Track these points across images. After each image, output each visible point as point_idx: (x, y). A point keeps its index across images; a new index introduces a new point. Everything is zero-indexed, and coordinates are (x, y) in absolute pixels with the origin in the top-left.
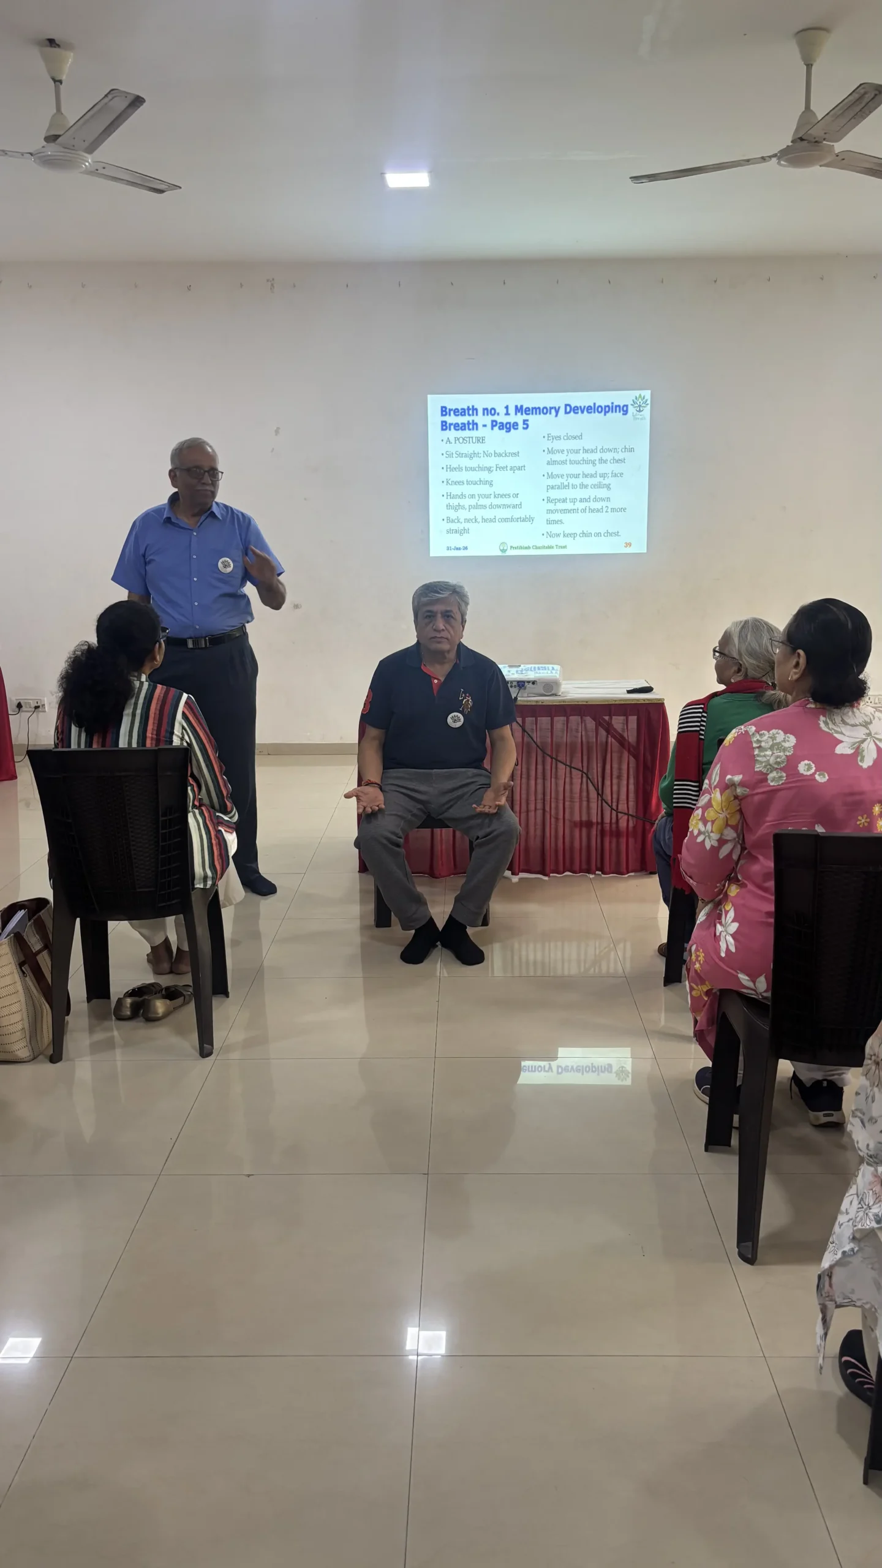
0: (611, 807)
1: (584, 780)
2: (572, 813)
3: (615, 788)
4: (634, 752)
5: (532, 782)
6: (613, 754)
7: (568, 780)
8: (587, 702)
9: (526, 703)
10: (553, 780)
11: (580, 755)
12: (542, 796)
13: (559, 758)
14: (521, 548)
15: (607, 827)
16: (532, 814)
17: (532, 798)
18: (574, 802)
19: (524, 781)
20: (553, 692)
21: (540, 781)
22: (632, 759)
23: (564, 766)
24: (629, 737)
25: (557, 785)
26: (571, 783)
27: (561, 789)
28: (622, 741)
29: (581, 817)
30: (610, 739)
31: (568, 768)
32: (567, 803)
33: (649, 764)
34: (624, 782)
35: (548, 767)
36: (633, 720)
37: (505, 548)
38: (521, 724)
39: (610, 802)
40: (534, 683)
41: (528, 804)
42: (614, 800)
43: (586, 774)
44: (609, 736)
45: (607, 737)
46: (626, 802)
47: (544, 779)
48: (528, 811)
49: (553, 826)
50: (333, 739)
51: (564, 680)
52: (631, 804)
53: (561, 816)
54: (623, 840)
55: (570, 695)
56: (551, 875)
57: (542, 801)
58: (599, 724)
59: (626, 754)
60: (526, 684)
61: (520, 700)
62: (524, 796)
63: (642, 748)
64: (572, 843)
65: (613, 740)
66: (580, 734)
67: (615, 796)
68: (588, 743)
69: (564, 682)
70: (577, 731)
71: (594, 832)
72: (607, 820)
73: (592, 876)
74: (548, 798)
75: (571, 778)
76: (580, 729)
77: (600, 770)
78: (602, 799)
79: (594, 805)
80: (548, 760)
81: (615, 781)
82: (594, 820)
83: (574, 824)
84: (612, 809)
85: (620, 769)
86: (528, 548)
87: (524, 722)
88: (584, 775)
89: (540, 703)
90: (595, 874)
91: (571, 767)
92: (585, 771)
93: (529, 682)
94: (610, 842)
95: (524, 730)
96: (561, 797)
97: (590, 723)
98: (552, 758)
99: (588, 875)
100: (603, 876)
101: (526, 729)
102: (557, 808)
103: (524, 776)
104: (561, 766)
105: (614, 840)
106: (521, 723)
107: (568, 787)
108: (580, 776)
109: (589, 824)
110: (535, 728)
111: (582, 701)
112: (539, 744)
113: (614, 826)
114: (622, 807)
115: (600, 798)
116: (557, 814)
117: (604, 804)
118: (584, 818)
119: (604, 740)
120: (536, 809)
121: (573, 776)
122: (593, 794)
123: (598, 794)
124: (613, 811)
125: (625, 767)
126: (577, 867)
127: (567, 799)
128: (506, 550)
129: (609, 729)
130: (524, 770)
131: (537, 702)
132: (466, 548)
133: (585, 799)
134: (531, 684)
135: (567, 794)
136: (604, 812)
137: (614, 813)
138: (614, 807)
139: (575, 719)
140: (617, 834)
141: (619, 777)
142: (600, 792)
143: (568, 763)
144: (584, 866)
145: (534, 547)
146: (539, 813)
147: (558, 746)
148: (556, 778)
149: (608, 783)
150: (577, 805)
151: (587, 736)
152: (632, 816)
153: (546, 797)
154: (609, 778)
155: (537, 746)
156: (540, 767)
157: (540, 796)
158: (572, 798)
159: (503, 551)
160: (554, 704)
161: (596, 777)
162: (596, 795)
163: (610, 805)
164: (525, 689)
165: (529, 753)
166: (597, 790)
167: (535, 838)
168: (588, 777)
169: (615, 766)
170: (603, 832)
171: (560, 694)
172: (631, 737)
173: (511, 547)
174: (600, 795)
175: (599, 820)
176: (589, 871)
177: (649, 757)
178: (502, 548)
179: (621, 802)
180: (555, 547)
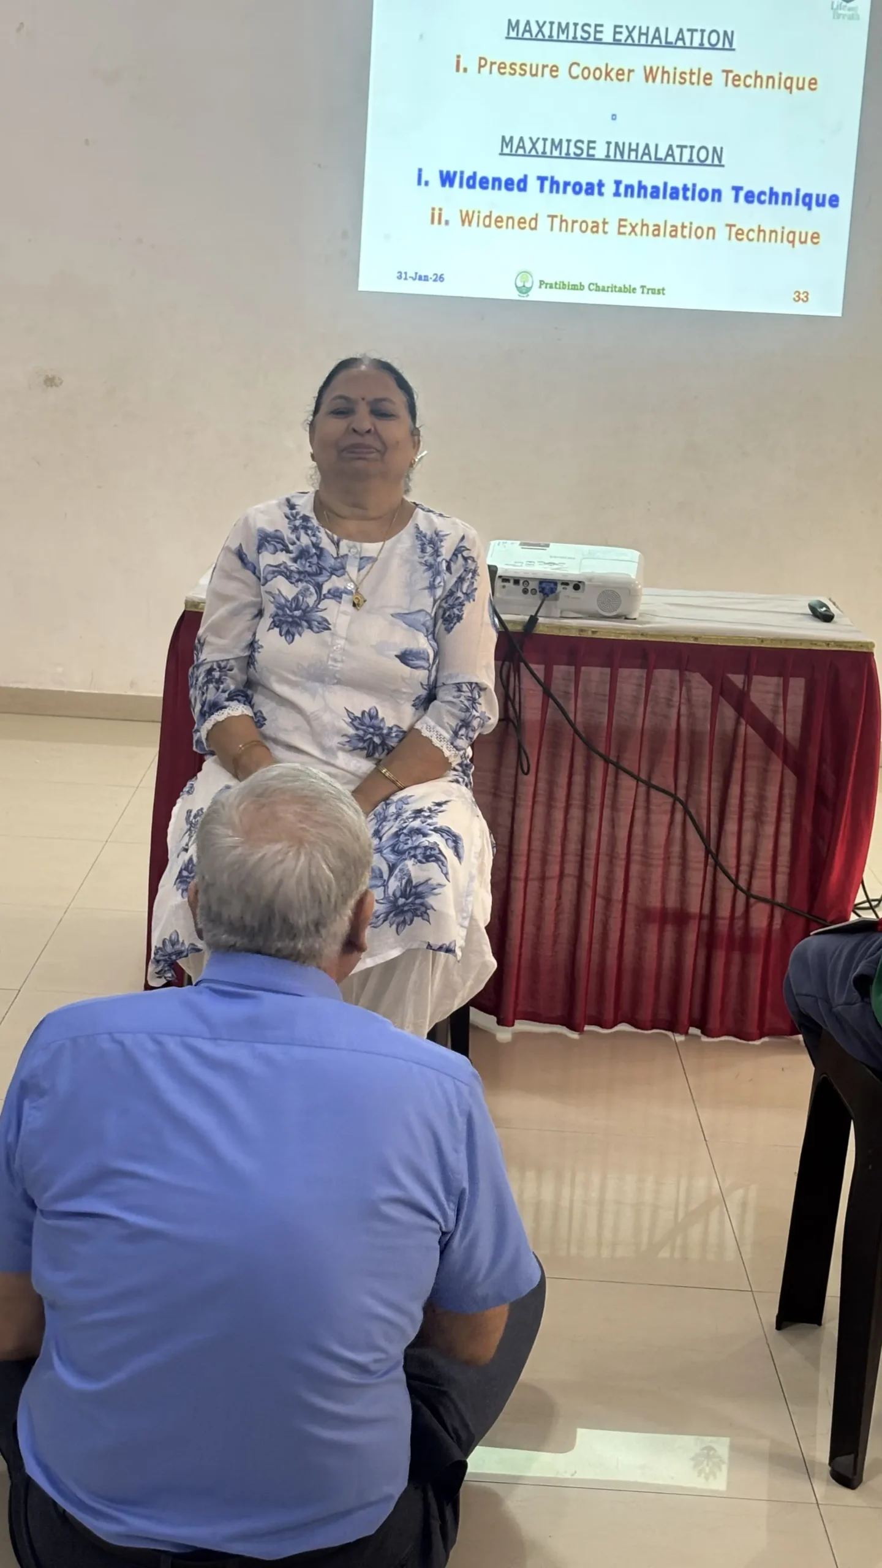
0: (735, 883)
1: (679, 816)
2: (644, 890)
3: (747, 840)
4: (795, 761)
5: (558, 815)
6: (749, 763)
7: (640, 814)
8: (696, 639)
9: (556, 632)
10: (607, 812)
11: (672, 760)
12: (579, 847)
13: (625, 764)
14: (563, 286)
15: (723, 926)
16: (552, 886)
17: (556, 849)
18: (651, 865)
19: (540, 810)
20: (619, 611)
21: (576, 813)
22: (791, 779)
23: (634, 782)
24: (789, 727)
25: (613, 824)
26: (647, 823)
27: (623, 834)
28: (769, 734)
29: (663, 901)
30: (742, 728)
31: (643, 788)
32: (635, 868)
33: (830, 792)
34: (769, 830)
35: (597, 782)
36: (798, 685)
37: (528, 285)
38: (542, 680)
39: (732, 872)
40: (577, 586)
41: (544, 861)
42: (744, 869)
43: (682, 804)
44: (743, 721)
45: (738, 723)
46: (769, 874)
47: (586, 808)
48: (543, 878)
49: (598, 917)
50: (111, 684)
51: (647, 585)
52: (782, 879)
53: (618, 893)
54: (756, 962)
55: (657, 619)
56: (587, 1028)
57: (578, 858)
58: (722, 690)
59: (776, 766)
60: (560, 588)
61: (544, 624)
62: (537, 844)
63: (813, 754)
64: (639, 958)
65: (750, 730)
66: (675, 711)
67: (746, 858)
68: (693, 733)
69: (645, 591)
70: (669, 703)
71: (691, 937)
72: (724, 910)
73: (679, 1038)
74: (591, 852)
75: (648, 810)
76: (676, 698)
77: (715, 796)
78: (717, 864)
79: (696, 877)
80: (599, 764)
81: (748, 824)
82: (694, 908)
83: (646, 916)
84: (737, 887)
85: (761, 798)
86: (581, 287)
87: (548, 673)
88: (679, 806)
89: (589, 635)
90: (686, 1033)
91: (649, 786)
92: (681, 794)
93: (565, 583)
94: (728, 964)
95: (547, 693)
96: (622, 850)
97: (701, 689)
98: (607, 761)
99: (670, 1034)
100: (705, 1039)
101: (553, 691)
102: (610, 879)
103: (541, 798)
104: (627, 782)
105: (736, 957)
106: (541, 675)
107: (638, 830)
108: (669, 808)
109: (681, 918)
110: (572, 690)
111: (688, 637)
112: (580, 729)
113: (739, 923)
114: (762, 885)
115: (711, 860)
116: (609, 889)
117: (721, 876)
118: (672, 902)
119: (729, 726)
120: (562, 875)
121: (653, 807)
122: (697, 852)
123: (708, 851)
124: (739, 892)
125: (772, 792)
126: (645, 1013)
127: (636, 858)
128: (529, 289)
129: (741, 702)
130: (542, 785)
131: (581, 630)
132: (440, 278)
133: (676, 860)
134: (570, 588)
135: (636, 847)
136: (718, 892)
137: (741, 897)
138: (742, 883)
139: (665, 677)
140: (745, 943)
141: (759, 817)
142: (713, 848)
143: (643, 776)
144: (664, 1013)
145: (592, 287)
146: (570, 884)
147: (624, 734)
148: (614, 808)
149: (731, 826)
150: (657, 874)
151: (691, 715)
152: (780, 905)
153: (587, 851)
154: (736, 817)
155: (576, 731)
156: (578, 779)
157: (573, 846)
158: (646, 856)
159: (524, 290)
160: (623, 637)
161: (704, 812)
162: (702, 854)
163: (734, 877)
164: (556, 599)
165: (555, 745)
166: (706, 840)
167: (555, 942)
168: (686, 812)
169: (751, 789)
170: (709, 941)
171: (635, 616)
172: (791, 728)
173: (542, 282)
174: (713, 854)
175: (706, 910)
176: (673, 1026)
177: (830, 778)
178: (520, 284)
179: (758, 874)
180: (639, 290)
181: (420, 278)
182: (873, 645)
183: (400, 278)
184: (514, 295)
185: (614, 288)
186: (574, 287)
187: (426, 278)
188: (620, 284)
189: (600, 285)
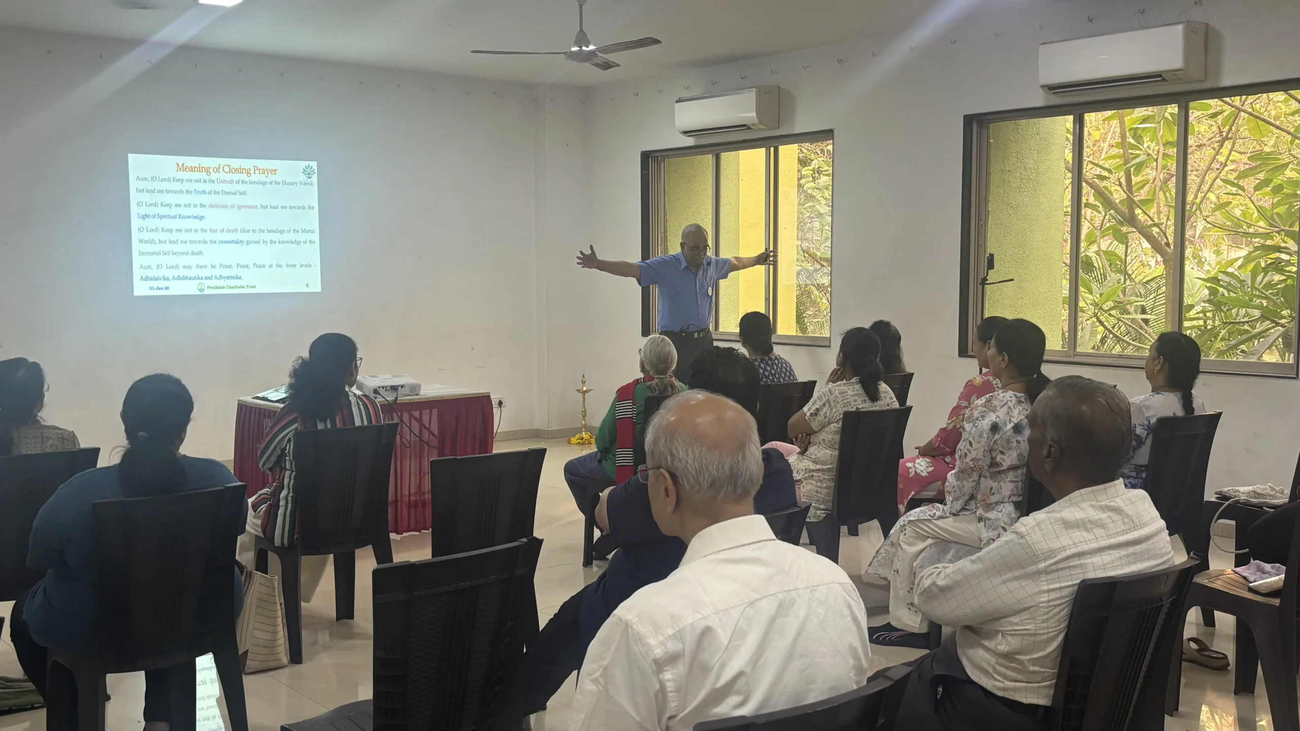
37: (203, 288)
40: (402, 386)
69: (421, 385)
128: (204, 290)
134: (400, 388)
159: (201, 290)
164: (399, 391)
178: (200, 288)
180: (246, 287)
181: (159, 289)
182: (489, 393)
183: (151, 289)
184: (198, 293)
185: (236, 287)
186: (221, 288)
187: (162, 289)
188: (239, 285)
189: (231, 286)
